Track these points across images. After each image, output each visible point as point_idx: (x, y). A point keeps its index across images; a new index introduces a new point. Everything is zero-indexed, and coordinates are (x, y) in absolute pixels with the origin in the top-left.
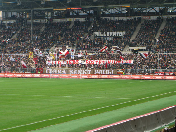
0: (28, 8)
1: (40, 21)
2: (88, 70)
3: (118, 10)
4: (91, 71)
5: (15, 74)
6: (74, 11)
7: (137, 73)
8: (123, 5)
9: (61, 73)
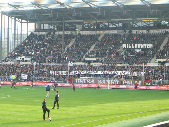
0: (59, 20)
1: (71, 32)
2: (117, 81)
3: (146, 24)
4: (119, 81)
5: (46, 83)
6: (103, 24)
7: (163, 84)
8: (151, 18)
9: (90, 83)
